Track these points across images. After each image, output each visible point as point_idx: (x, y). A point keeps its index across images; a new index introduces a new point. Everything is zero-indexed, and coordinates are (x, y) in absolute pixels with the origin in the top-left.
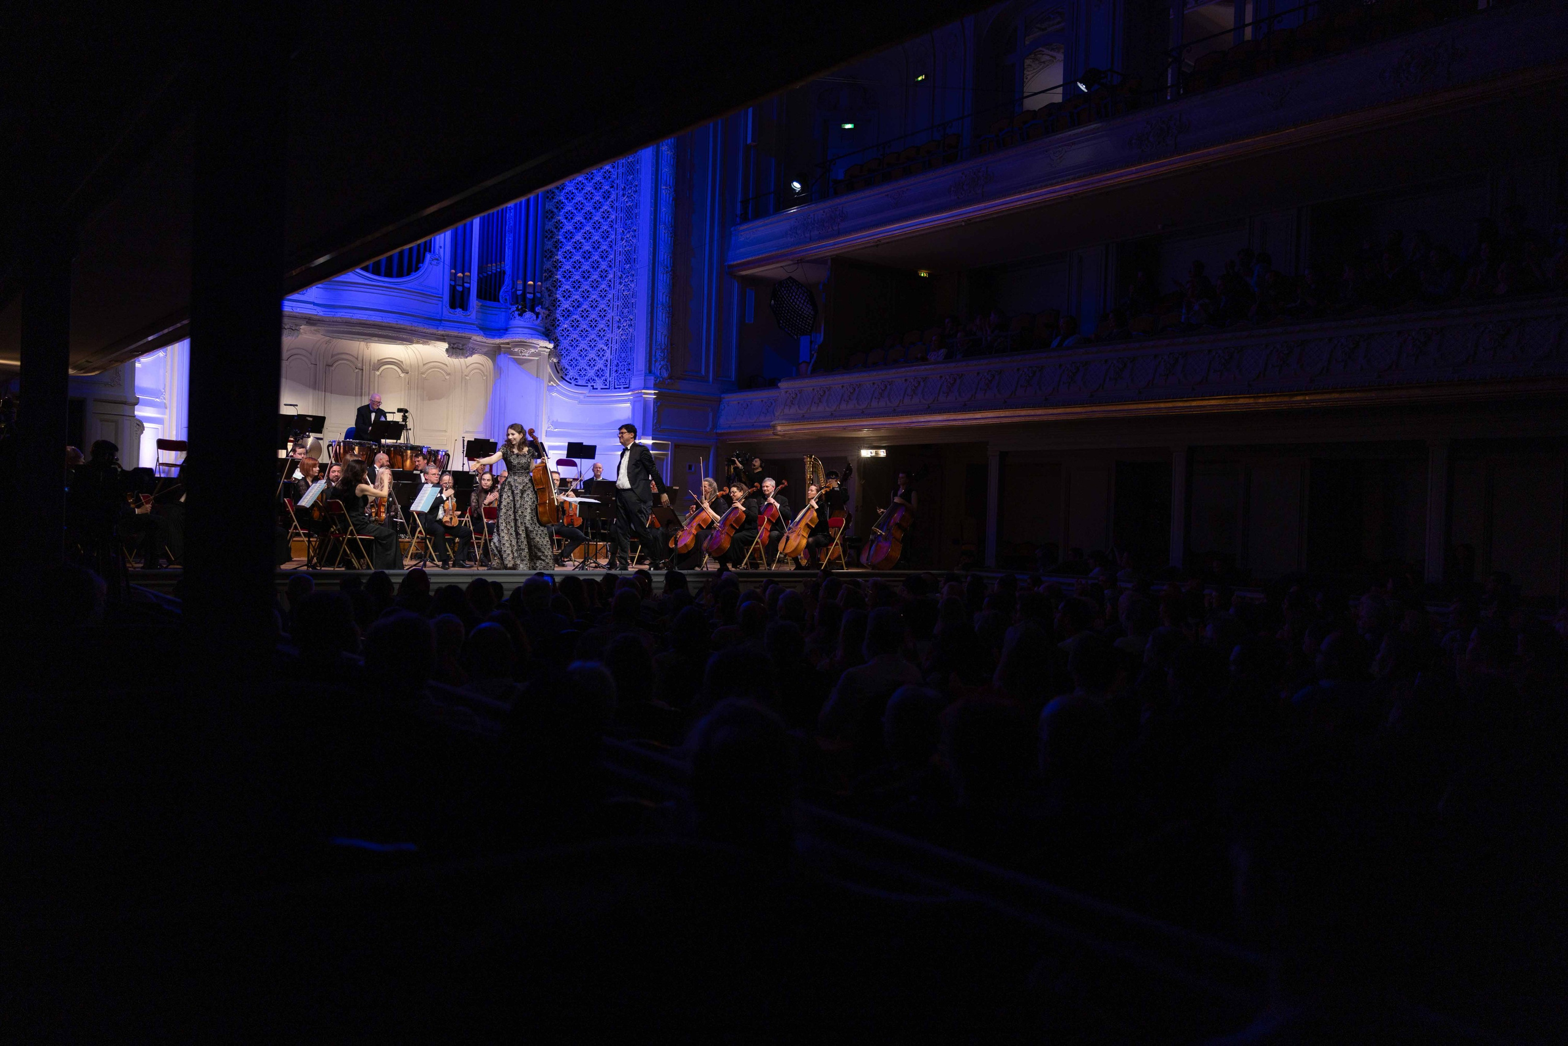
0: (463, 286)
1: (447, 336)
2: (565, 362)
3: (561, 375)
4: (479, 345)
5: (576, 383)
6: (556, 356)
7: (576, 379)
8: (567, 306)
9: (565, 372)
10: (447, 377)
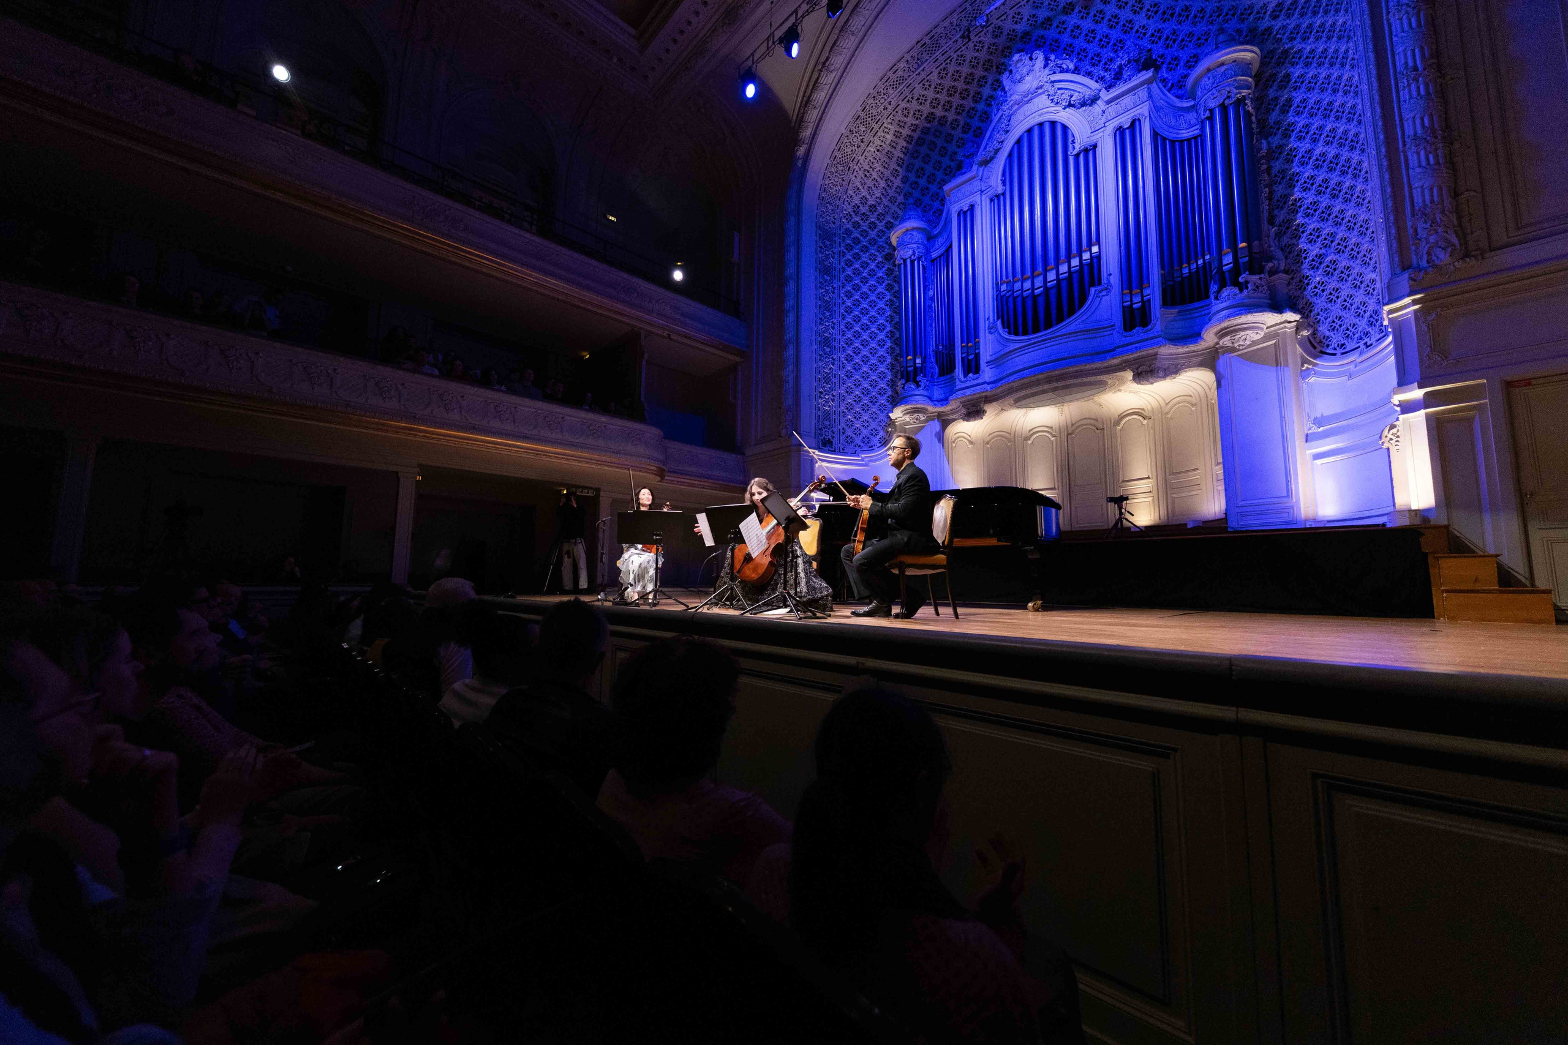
0: (1142, 301)
1: (1126, 361)
2: (1323, 329)
3: (1319, 348)
4: (1185, 358)
5: (1344, 351)
6: (1310, 325)
7: (1344, 344)
8: (1318, 250)
9: (1327, 343)
10: (1193, 409)
